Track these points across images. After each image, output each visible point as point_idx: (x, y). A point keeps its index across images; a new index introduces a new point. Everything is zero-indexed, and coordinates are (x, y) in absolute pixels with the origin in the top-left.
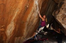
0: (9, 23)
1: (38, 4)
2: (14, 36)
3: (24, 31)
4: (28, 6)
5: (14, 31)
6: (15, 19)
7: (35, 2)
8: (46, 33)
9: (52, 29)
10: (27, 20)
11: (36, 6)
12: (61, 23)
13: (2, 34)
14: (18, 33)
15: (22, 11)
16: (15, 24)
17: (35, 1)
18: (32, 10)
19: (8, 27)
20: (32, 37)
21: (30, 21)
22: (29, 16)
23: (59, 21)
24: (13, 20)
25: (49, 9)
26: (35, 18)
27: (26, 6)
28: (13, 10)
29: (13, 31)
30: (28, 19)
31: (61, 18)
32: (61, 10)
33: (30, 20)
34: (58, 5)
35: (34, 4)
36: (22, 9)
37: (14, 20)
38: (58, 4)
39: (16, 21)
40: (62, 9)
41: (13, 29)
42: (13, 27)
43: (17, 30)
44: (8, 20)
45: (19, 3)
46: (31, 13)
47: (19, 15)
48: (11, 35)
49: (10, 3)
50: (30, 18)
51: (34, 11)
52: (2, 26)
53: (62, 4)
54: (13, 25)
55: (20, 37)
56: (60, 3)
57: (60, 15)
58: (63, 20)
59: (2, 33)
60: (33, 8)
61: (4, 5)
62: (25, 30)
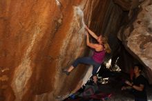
0: (19, 63)
1: (82, 15)
2: (31, 91)
3: (54, 79)
4: (60, 21)
5: (32, 80)
6: (31, 52)
7: (77, 9)
8: (106, 80)
10: (61, 53)
11: (80, 20)
12: (139, 56)
13: (4, 90)
14: (40, 84)
15: (47, 32)
16: (33, 64)
17: (76, 7)
18: (71, 29)
19: (16, 71)
20: (74, 92)
21: (66, 55)
22: (64, 44)
23: (134, 50)
24: (27, 54)
25: (109, 25)
26: (77, 47)
27: (56, 21)
28: (27, 30)
29: (29, 81)
30: (62, 51)
31: (138, 43)
32: (136, 24)
33: (66, 52)
34: (129, 15)
35: (75, 15)
36: (48, 29)
37: (31, 54)
38: (128, 12)
39: (34, 56)
40: (139, 22)
41: (28, 75)
42: (27, 72)
43: (37, 77)
44: (16, 54)
45: (39, 14)
46: (68, 37)
47: (40, 43)
48: (24, 89)
49: (19, 17)
50: (67, 49)
51: (74, 32)
52: (3, 71)
53: (137, 11)
54: (29, 67)
55: (45, 94)
56: (134, 10)
57: (135, 36)
58: (142, 47)
59: (3, 87)
60: (72, 24)
61: (5, 20)
62: (57, 77)
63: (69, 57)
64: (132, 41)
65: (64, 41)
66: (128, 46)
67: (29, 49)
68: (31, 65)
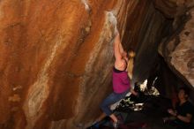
0: (35, 80)
1: (116, 22)
2: (47, 116)
3: (76, 102)
4: (88, 29)
5: (48, 102)
6: (50, 67)
7: (109, 15)
9: (156, 93)
10: (86, 70)
11: (112, 29)
13: (14, 112)
14: (58, 107)
15: (70, 42)
16: (52, 82)
17: (108, 13)
18: (101, 39)
19: (30, 90)
21: (93, 72)
22: (91, 58)
23: (180, 69)
24: (45, 69)
25: (147, 36)
26: (107, 63)
27: (83, 29)
28: (47, 40)
29: (44, 103)
30: (88, 67)
31: (185, 60)
32: (182, 36)
33: (93, 69)
34: (174, 24)
35: (106, 23)
36: (72, 39)
37: (49, 70)
38: (173, 19)
39: (54, 72)
40: (187, 34)
41: (44, 95)
42: (44, 91)
43: (56, 98)
44: (32, 69)
45: (63, 19)
46: (96, 49)
47: (62, 56)
48: (38, 113)
50: (95, 64)
51: (105, 43)
52: (14, 89)
53: (184, 19)
54: (45, 85)
55: (63, 120)
56: (180, 17)
57: (181, 52)
58: (190, 65)
59: (14, 109)
60: (102, 33)
61: (22, 26)
62: (79, 100)
63: (96, 75)
64: (177, 57)
65: (91, 54)
66: (173, 63)
67: (48, 63)
68: (49, 83)
